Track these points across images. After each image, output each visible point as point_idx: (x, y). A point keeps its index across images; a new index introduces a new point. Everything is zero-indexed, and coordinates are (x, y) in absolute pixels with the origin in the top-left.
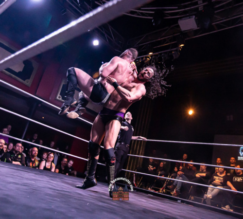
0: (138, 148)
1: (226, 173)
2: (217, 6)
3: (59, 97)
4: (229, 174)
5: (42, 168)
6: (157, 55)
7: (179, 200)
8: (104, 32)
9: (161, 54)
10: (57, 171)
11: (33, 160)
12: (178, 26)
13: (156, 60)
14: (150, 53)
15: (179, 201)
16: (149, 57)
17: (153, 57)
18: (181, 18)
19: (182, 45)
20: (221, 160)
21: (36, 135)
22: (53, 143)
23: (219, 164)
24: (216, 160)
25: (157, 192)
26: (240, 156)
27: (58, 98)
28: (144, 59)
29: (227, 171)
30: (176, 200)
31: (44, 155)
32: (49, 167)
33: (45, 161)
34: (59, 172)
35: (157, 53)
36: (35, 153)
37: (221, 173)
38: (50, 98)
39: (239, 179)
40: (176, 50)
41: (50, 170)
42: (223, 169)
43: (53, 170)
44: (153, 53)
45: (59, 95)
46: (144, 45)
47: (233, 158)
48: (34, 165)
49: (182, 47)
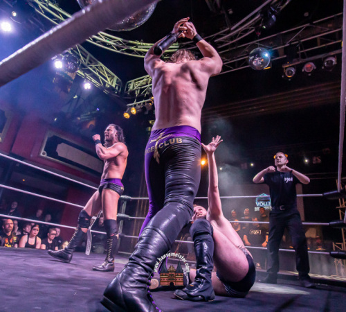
0: (145, 209)
3: (44, 154)
4: (244, 228)
5: (23, 245)
8: (97, 74)
10: (44, 247)
16: (151, 102)
21: (16, 203)
22: (40, 212)
26: (256, 206)
27: (41, 154)
28: (146, 104)
31: (27, 229)
32: (33, 243)
33: (27, 236)
38: (31, 156)
39: (256, 232)
41: (34, 246)
43: (38, 247)
45: (43, 151)
48: (11, 241)
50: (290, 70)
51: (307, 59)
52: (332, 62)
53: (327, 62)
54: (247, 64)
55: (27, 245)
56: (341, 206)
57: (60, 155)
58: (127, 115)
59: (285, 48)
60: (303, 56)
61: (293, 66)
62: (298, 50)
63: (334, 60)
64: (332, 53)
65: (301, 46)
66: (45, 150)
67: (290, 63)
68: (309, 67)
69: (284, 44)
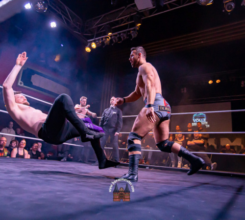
1: (185, 138)
3: (21, 83)
4: (187, 138)
5: (14, 155)
6: (116, 35)
7: (147, 166)
8: (60, 13)
9: (120, 34)
11: (2, 149)
12: (135, 6)
13: (115, 40)
14: (110, 34)
15: (147, 168)
16: (108, 38)
17: (113, 37)
19: (139, 25)
20: (180, 127)
23: (178, 131)
24: (176, 128)
25: (125, 163)
26: (193, 122)
27: (19, 84)
28: (104, 39)
29: (186, 135)
30: (145, 167)
31: (13, 144)
32: (22, 154)
33: (17, 148)
34: (31, 158)
35: (116, 33)
36: (4, 143)
37: (180, 138)
40: (134, 30)
41: (23, 157)
42: (181, 135)
43: (26, 157)
44: (112, 33)
46: (103, 26)
47: (190, 124)
49: (139, 26)
50: (229, 5)
55: (18, 156)
57: (34, 84)
58: (88, 50)
61: (233, 1)
66: (21, 80)
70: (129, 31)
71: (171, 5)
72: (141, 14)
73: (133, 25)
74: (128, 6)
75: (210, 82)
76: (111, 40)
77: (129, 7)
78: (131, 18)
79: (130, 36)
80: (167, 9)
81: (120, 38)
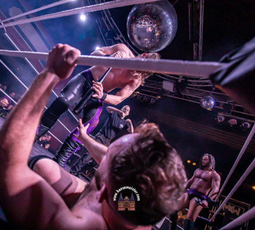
2: (189, 85)
6: (141, 95)
9: (144, 96)
12: (162, 84)
14: (138, 92)
16: (135, 94)
17: (138, 95)
18: (166, 80)
40: (154, 99)
49: (159, 98)
50: (221, 117)
51: (233, 116)
52: (247, 125)
53: (245, 124)
54: (198, 101)
56: (212, 211)
59: (224, 104)
60: (233, 114)
61: (224, 116)
62: (231, 109)
63: (249, 125)
64: (250, 121)
65: (234, 107)
67: (223, 114)
68: (233, 122)
69: (225, 101)
70: (151, 98)
71: (186, 97)
72: (164, 91)
73: (156, 95)
74: (159, 82)
75: (189, 161)
76: (136, 97)
77: (159, 84)
78: (157, 90)
79: (150, 101)
80: (182, 98)
81: (142, 99)
